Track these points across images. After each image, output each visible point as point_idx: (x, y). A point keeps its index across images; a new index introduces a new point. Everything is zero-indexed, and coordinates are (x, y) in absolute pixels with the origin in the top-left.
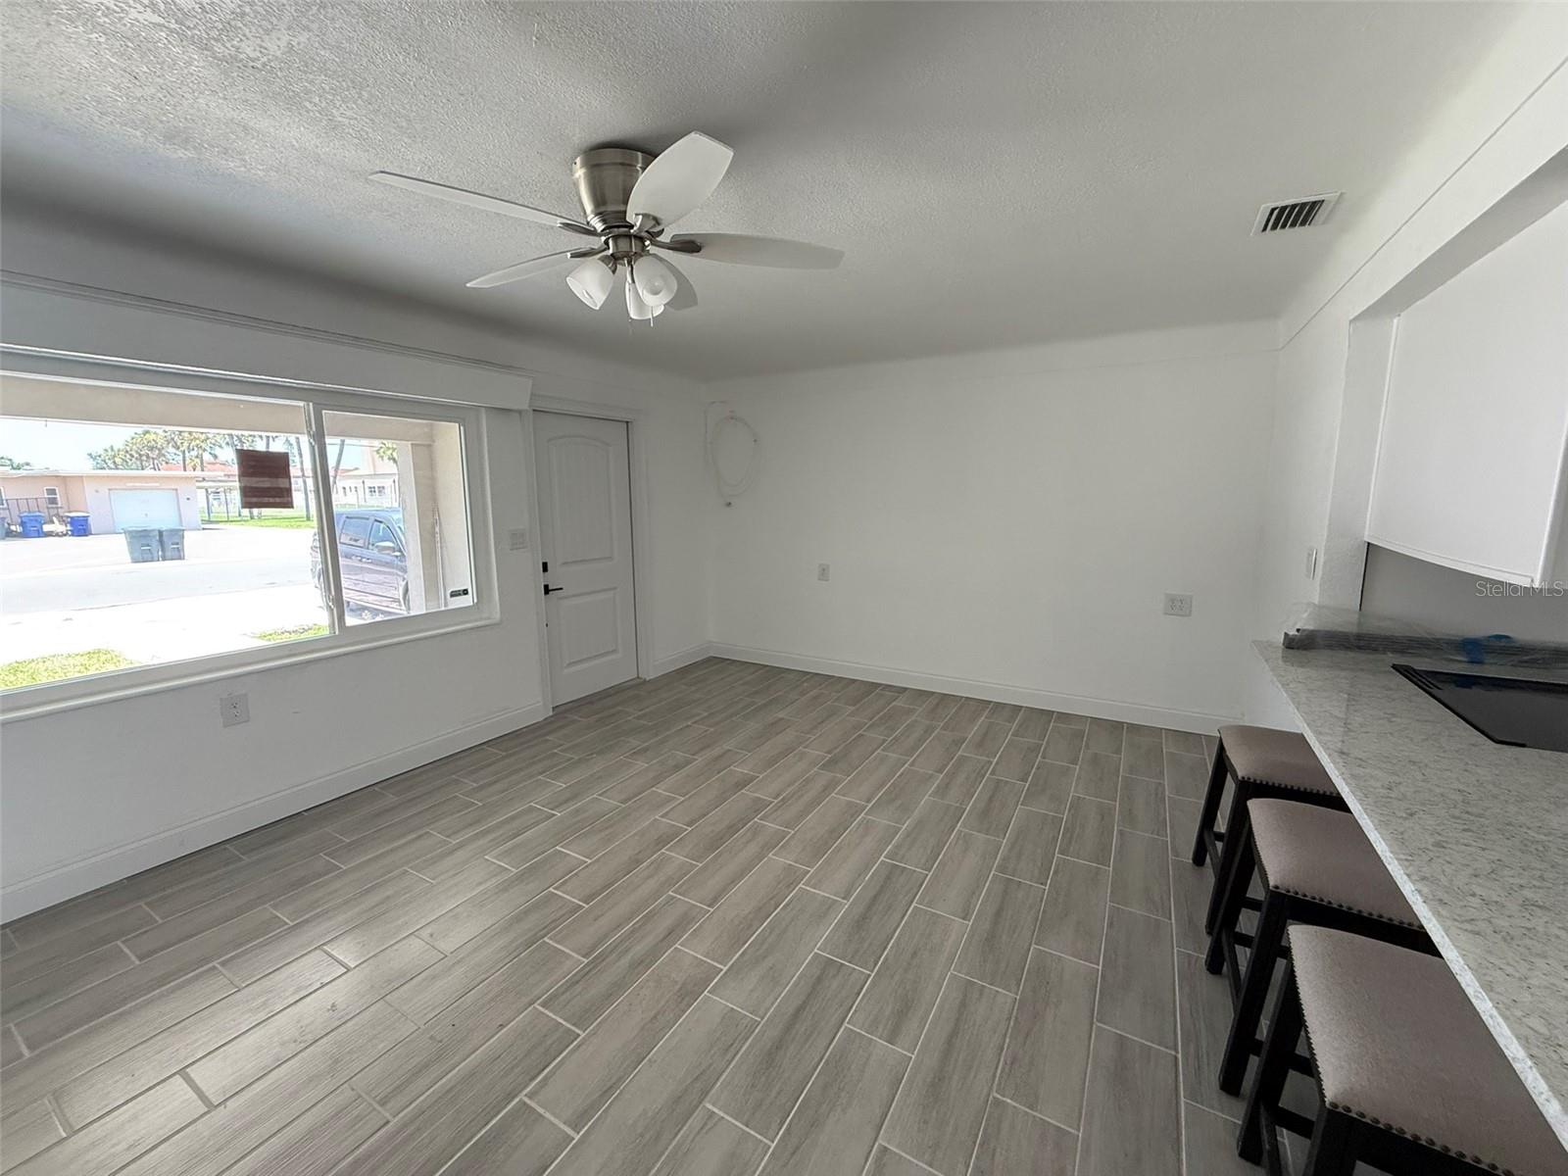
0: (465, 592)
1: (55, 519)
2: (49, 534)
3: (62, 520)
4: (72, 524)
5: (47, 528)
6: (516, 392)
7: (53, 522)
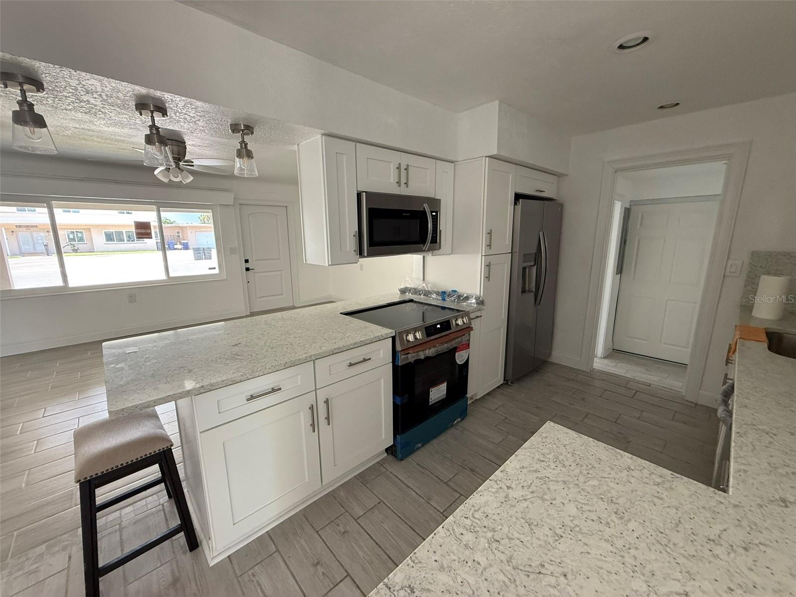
0: (214, 268)
1: (178, 243)
2: (176, 249)
3: (181, 244)
4: (183, 245)
5: (176, 247)
6: (228, 198)
7: (177, 244)
